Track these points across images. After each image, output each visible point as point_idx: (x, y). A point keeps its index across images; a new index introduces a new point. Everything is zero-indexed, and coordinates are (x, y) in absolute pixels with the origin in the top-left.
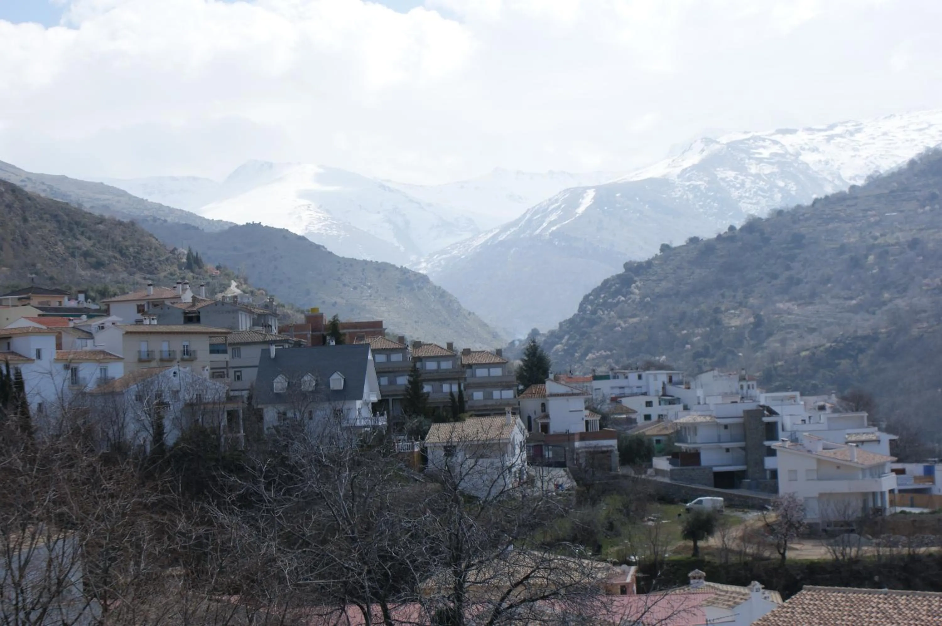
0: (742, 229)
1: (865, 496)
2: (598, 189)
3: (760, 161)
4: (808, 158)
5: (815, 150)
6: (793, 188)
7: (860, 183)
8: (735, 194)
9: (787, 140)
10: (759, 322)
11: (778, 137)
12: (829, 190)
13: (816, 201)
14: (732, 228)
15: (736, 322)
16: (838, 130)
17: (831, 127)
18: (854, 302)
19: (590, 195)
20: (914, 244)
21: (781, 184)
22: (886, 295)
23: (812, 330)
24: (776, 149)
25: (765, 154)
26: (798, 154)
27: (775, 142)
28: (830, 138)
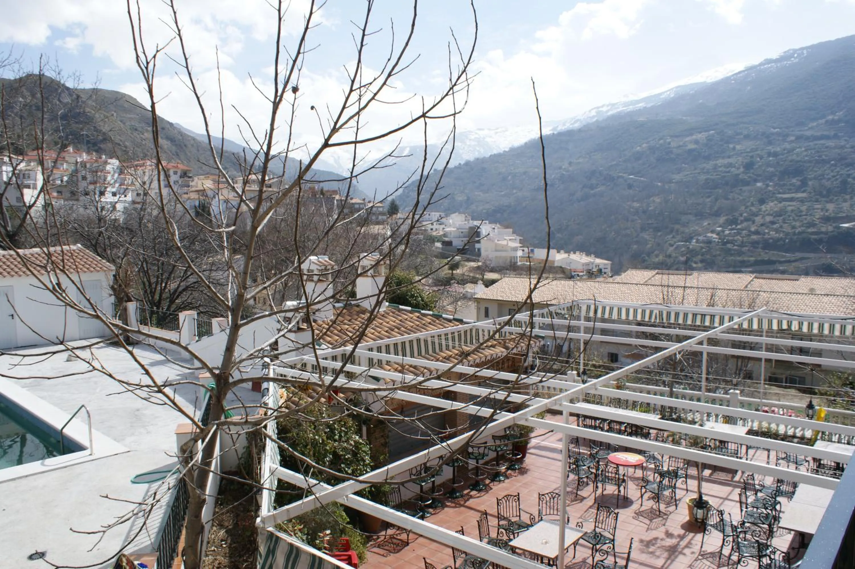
0: (464, 164)
1: (511, 257)
2: (411, 147)
3: (470, 140)
4: (488, 140)
5: (490, 137)
6: (482, 151)
7: (507, 150)
8: (461, 151)
9: (481, 133)
10: (468, 199)
11: (478, 132)
12: (495, 152)
13: (491, 156)
14: (460, 164)
15: (460, 199)
16: (499, 130)
17: (497, 129)
18: (503, 193)
19: (408, 149)
20: (525, 173)
21: (478, 149)
22: (515, 191)
23: (488, 203)
24: (477, 136)
25: (473, 137)
26: (484, 138)
27: (476, 133)
28: (496, 133)
